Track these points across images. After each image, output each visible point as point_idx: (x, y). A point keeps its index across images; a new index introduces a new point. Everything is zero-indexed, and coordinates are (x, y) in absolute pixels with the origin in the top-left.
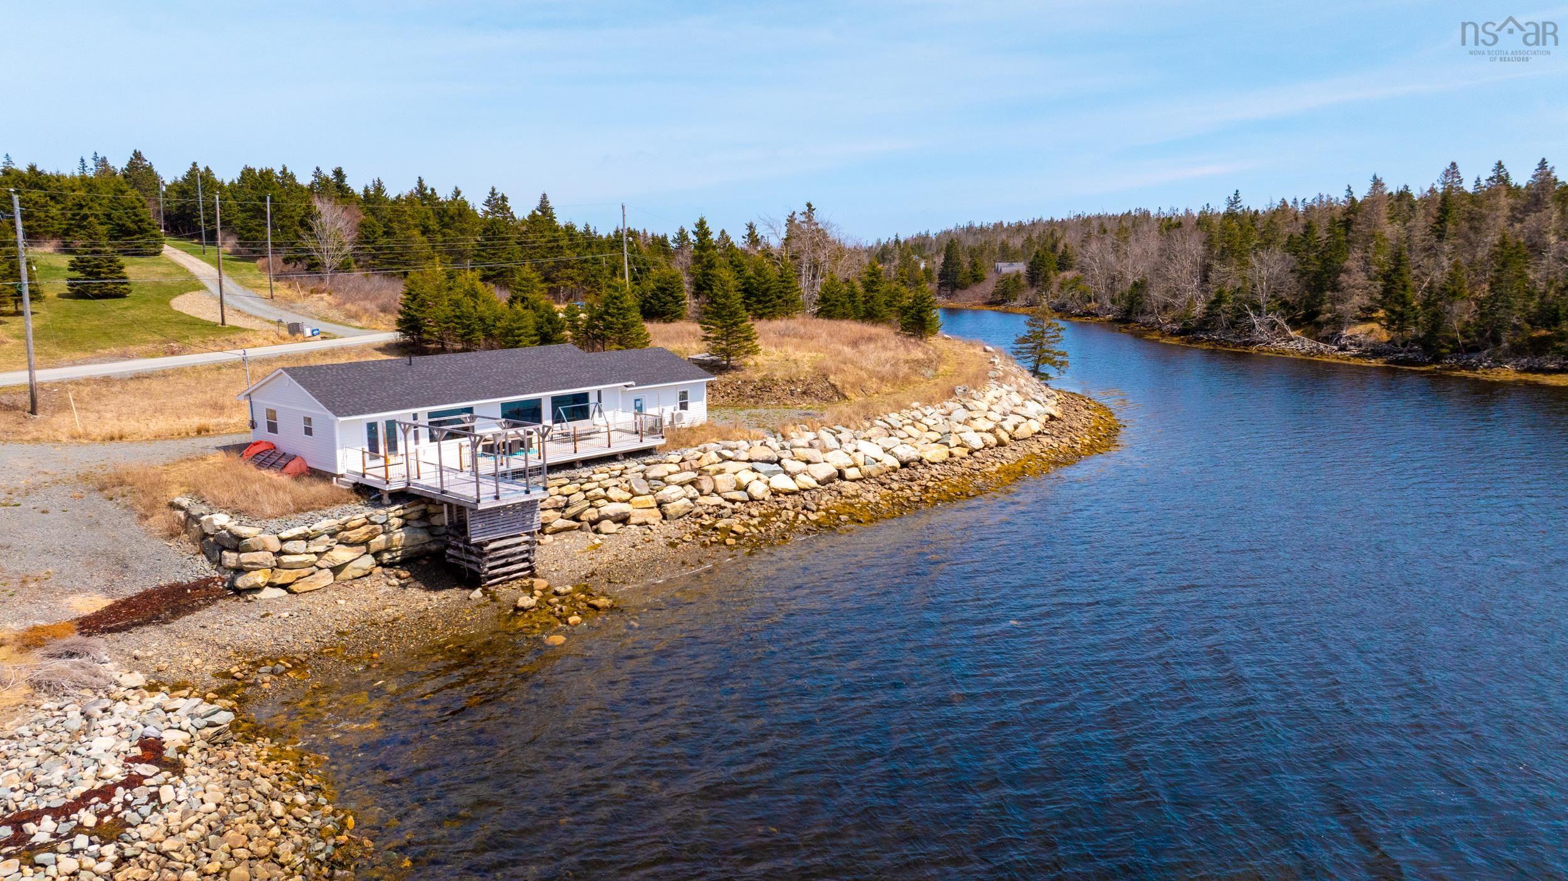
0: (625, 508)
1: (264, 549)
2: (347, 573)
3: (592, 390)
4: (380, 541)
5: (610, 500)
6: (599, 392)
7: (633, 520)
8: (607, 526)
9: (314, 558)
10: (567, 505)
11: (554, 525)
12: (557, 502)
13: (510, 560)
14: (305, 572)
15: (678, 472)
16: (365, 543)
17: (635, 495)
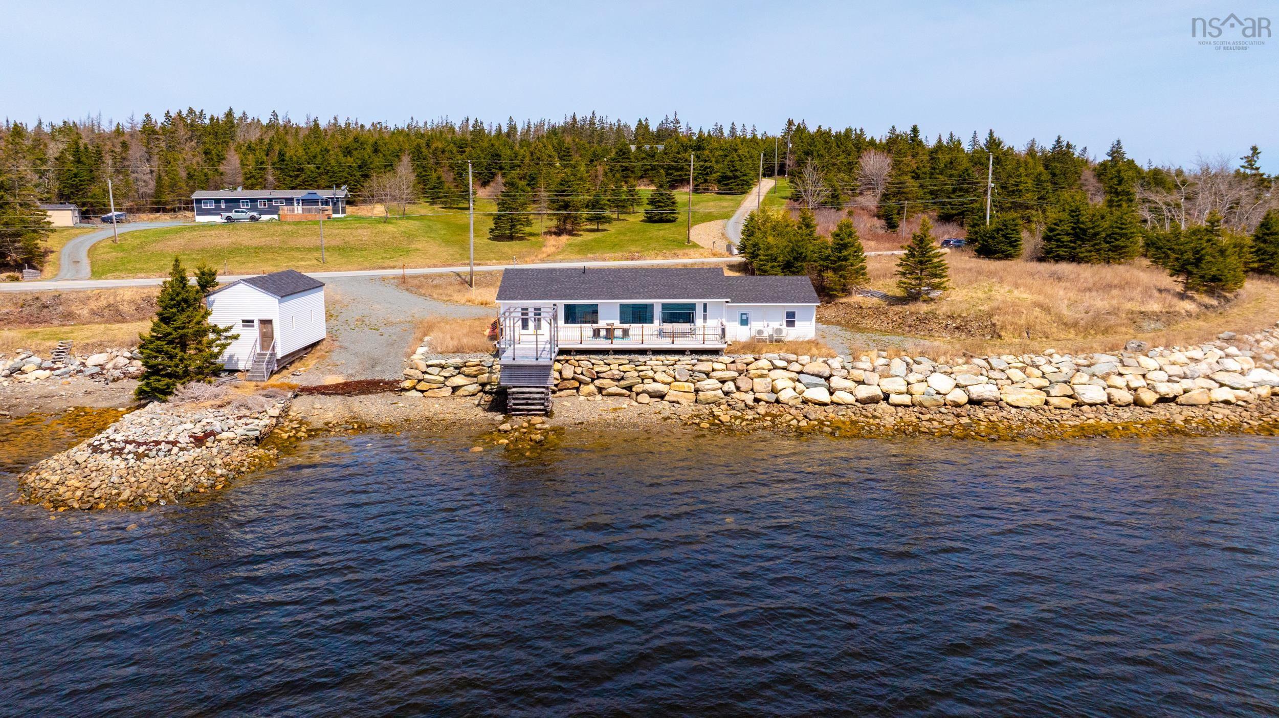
0: (663, 388)
1: (416, 369)
2: (460, 392)
3: (699, 302)
4: (484, 378)
5: (655, 381)
6: (705, 305)
7: (667, 398)
8: (644, 398)
9: (442, 379)
10: (622, 378)
11: (609, 390)
12: (613, 375)
13: (530, 401)
14: (434, 386)
15: (723, 370)
16: (475, 376)
17: (676, 380)
